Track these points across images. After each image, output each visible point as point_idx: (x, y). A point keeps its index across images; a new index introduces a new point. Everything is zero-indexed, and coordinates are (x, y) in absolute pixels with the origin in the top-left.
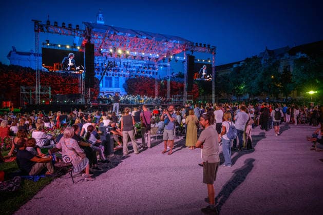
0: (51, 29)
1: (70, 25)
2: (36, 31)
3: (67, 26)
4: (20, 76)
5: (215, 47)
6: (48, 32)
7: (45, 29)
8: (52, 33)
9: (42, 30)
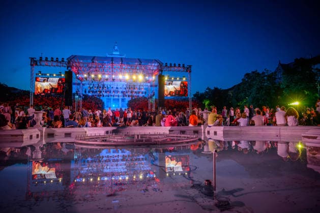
0: (43, 63)
1: (57, 58)
2: (31, 65)
3: (55, 60)
4: (38, 100)
5: (190, 66)
6: (41, 65)
7: (39, 64)
8: (43, 65)
9: (37, 64)
